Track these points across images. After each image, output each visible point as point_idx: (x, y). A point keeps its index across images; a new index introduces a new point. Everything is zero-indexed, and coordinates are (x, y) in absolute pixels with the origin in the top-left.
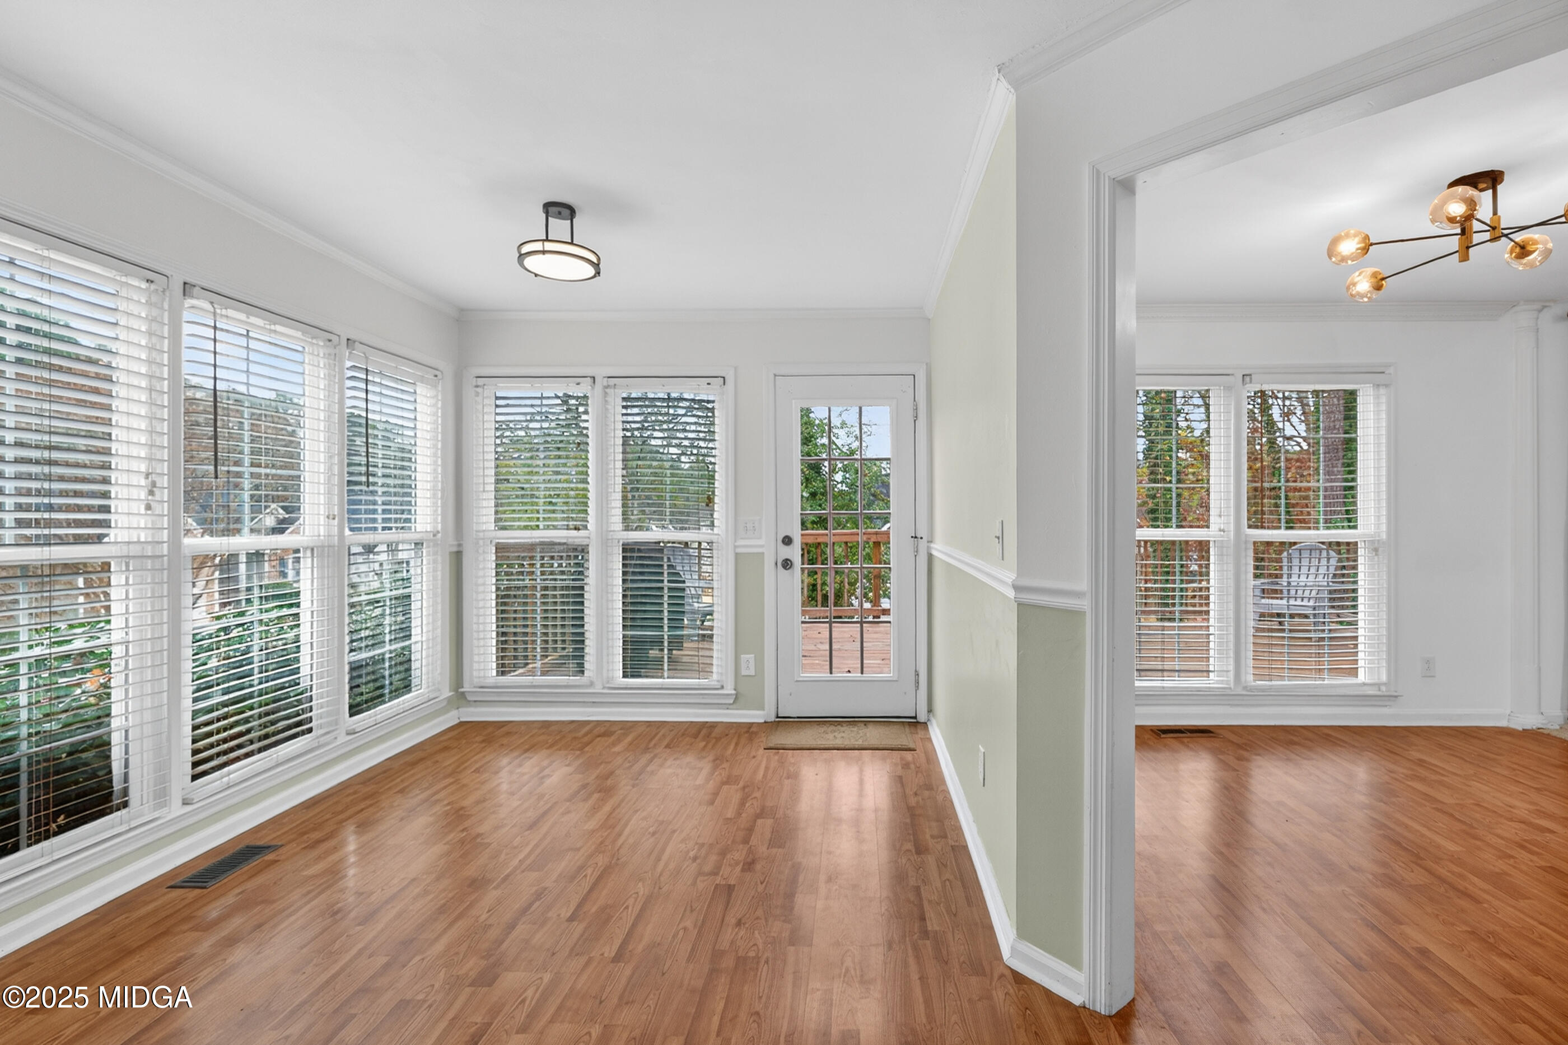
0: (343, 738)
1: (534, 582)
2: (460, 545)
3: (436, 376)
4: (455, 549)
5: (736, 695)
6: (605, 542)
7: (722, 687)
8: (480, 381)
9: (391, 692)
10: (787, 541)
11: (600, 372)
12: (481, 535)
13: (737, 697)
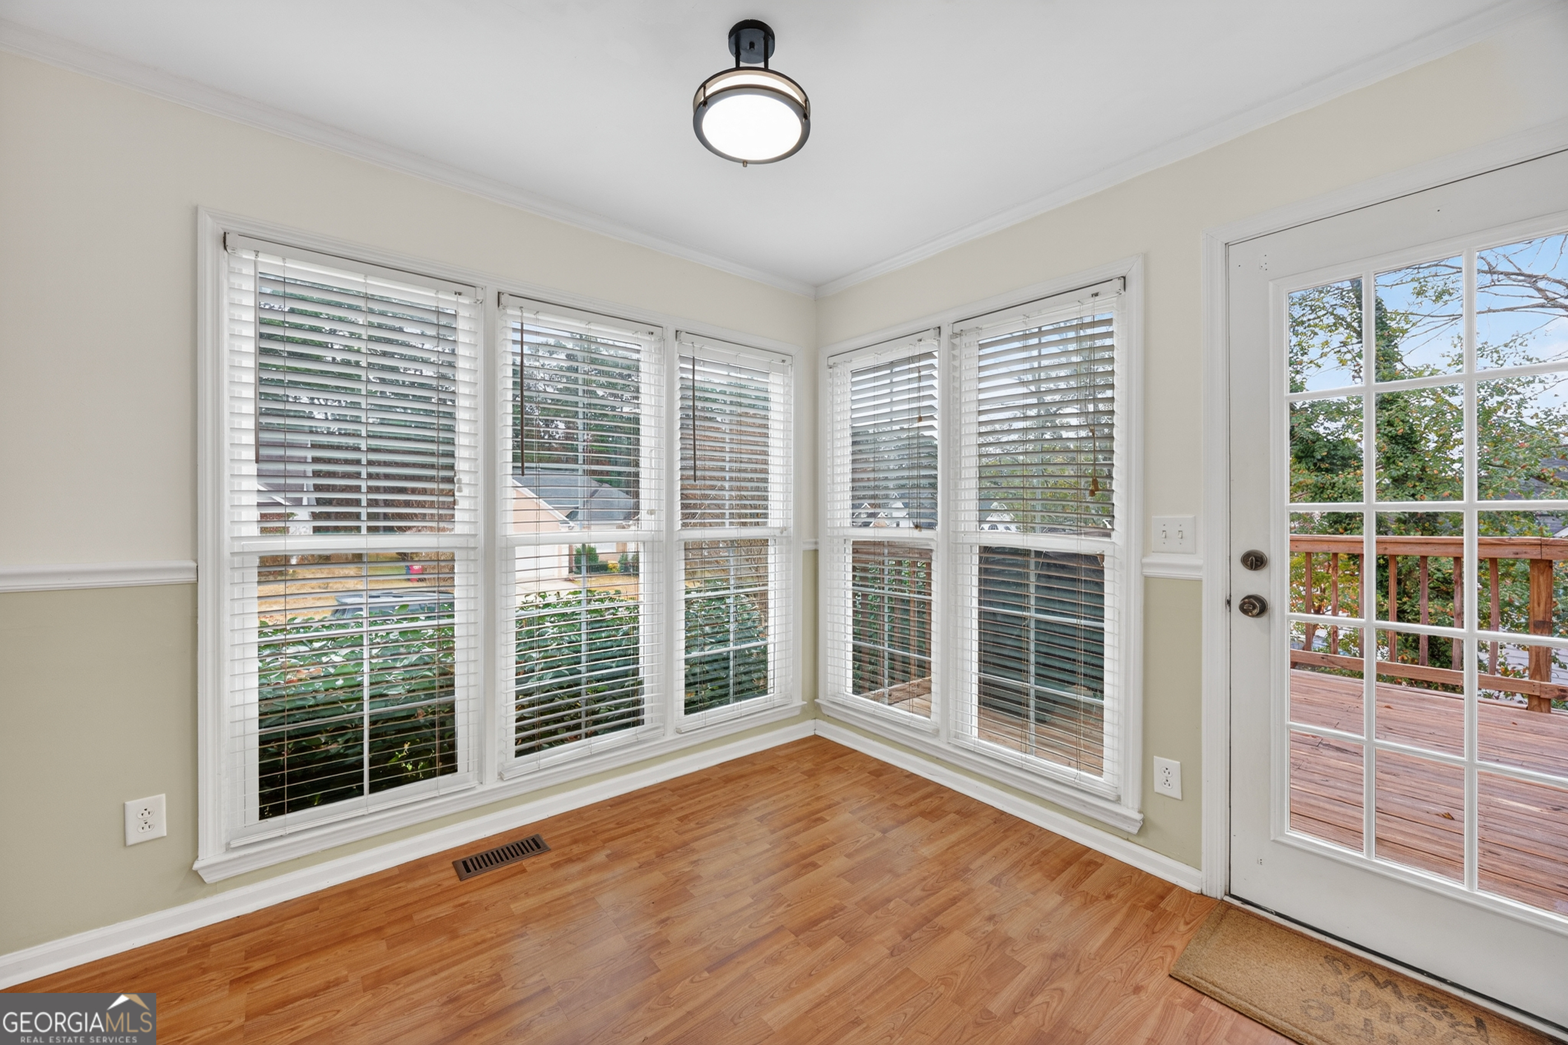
0: (670, 736)
1: (881, 591)
2: (816, 543)
3: (783, 361)
4: (812, 547)
5: (1143, 820)
6: (954, 548)
7: (1118, 800)
8: (831, 361)
9: (735, 693)
10: (1255, 561)
11: (945, 319)
12: (836, 533)
13: (1145, 827)
